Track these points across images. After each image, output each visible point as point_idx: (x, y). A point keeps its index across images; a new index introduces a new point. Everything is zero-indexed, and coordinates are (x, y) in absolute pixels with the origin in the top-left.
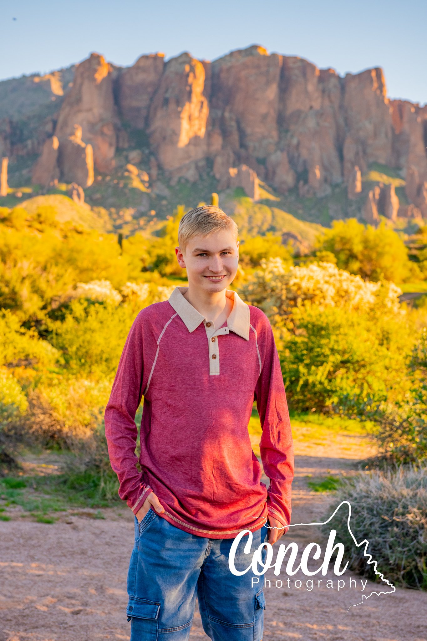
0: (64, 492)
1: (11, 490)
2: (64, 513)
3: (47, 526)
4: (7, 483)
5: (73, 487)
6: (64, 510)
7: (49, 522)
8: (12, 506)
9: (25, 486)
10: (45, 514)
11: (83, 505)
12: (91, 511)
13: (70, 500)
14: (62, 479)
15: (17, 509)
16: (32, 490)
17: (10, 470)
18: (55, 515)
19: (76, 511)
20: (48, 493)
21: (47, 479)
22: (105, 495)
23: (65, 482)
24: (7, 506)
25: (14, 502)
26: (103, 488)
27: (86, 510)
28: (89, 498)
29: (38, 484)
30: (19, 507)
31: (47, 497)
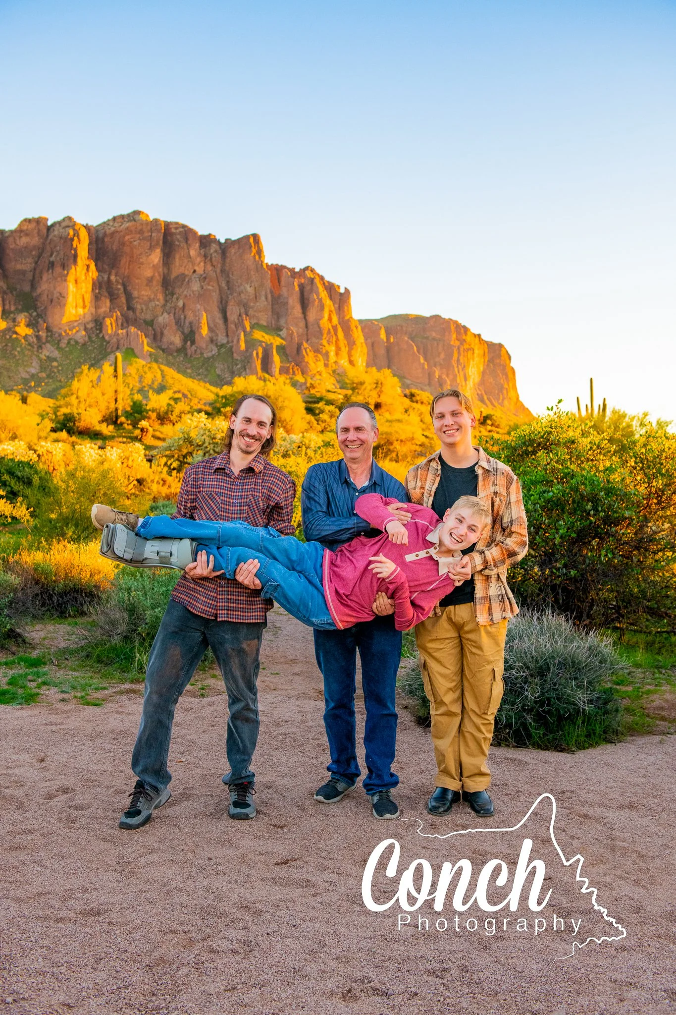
0: (92, 667)
1: (36, 670)
2: (106, 692)
3: (95, 708)
4: (25, 661)
5: (100, 661)
6: (105, 688)
7: (96, 705)
8: (44, 688)
9: (45, 664)
10: (88, 695)
11: (122, 681)
12: (133, 686)
13: (104, 676)
14: (84, 653)
15: (52, 692)
16: (54, 668)
17: (19, 646)
18: (99, 695)
19: (118, 689)
20: (75, 670)
21: (64, 653)
22: (141, 668)
23: (88, 656)
24: (39, 688)
25: (44, 683)
26: (139, 660)
27: (128, 686)
28: (124, 672)
29: (58, 660)
30: (53, 690)
31: (76, 674)
